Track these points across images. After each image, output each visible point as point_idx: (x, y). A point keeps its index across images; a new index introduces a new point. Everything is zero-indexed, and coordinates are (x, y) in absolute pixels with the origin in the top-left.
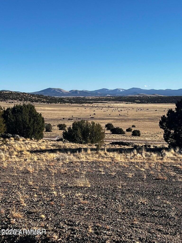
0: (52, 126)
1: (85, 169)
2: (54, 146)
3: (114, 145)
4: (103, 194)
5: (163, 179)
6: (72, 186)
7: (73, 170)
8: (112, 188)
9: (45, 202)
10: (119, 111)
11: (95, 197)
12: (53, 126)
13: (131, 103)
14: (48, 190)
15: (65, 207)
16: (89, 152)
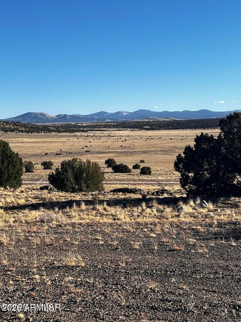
0: (34, 164)
1: (78, 237)
2: (37, 199)
3: (117, 193)
4: (102, 277)
5: (179, 250)
6: (60, 265)
7: (62, 238)
8: (113, 266)
9: (24, 292)
10: (123, 141)
11: (90, 282)
12: (36, 164)
13: (138, 130)
14: (27, 273)
15: (51, 299)
16: (83, 206)
